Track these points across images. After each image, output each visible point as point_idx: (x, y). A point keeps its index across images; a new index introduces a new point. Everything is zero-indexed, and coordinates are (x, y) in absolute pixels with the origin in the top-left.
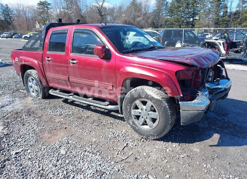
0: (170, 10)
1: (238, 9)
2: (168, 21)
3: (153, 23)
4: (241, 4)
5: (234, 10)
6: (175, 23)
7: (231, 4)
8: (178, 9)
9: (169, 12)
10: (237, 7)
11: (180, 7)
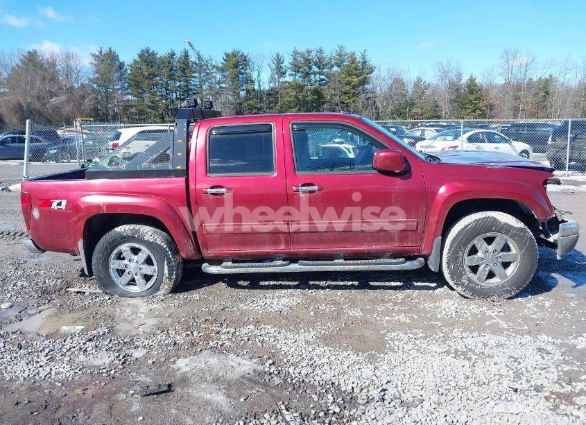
0: (134, 80)
1: (272, 85)
2: (132, 107)
3: (96, 110)
4: (276, 76)
5: (266, 86)
6: (149, 110)
7: (259, 75)
8: (151, 79)
9: (130, 86)
10: (270, 82)
11: (156, 76)
